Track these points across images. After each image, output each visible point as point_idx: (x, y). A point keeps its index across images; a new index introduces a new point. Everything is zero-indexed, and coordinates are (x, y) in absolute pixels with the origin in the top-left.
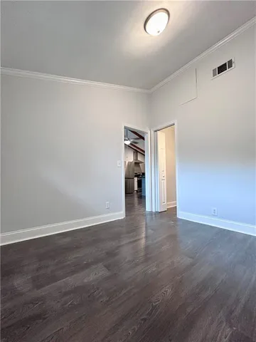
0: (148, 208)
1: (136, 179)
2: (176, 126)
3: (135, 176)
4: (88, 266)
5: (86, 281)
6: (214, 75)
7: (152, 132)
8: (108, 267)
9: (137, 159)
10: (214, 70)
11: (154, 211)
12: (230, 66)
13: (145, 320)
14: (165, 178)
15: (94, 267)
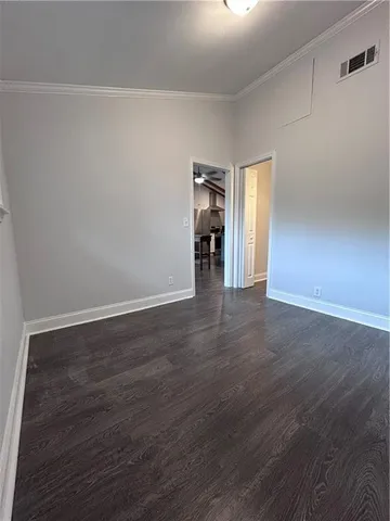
0: (227, 284)
1: (213, 236)
2: (273, 161)
3: (212, 231)
4: (148, 359)
5: (147, 375)
6: (343, 73)
7: (237, 169)
8: (171, 361)
9: (214, 205)
10: (343, 65)
11: (235, 286)
12: (370, 59)
13: (211, 414)
14: (253, 240)
15: (156, 360)
